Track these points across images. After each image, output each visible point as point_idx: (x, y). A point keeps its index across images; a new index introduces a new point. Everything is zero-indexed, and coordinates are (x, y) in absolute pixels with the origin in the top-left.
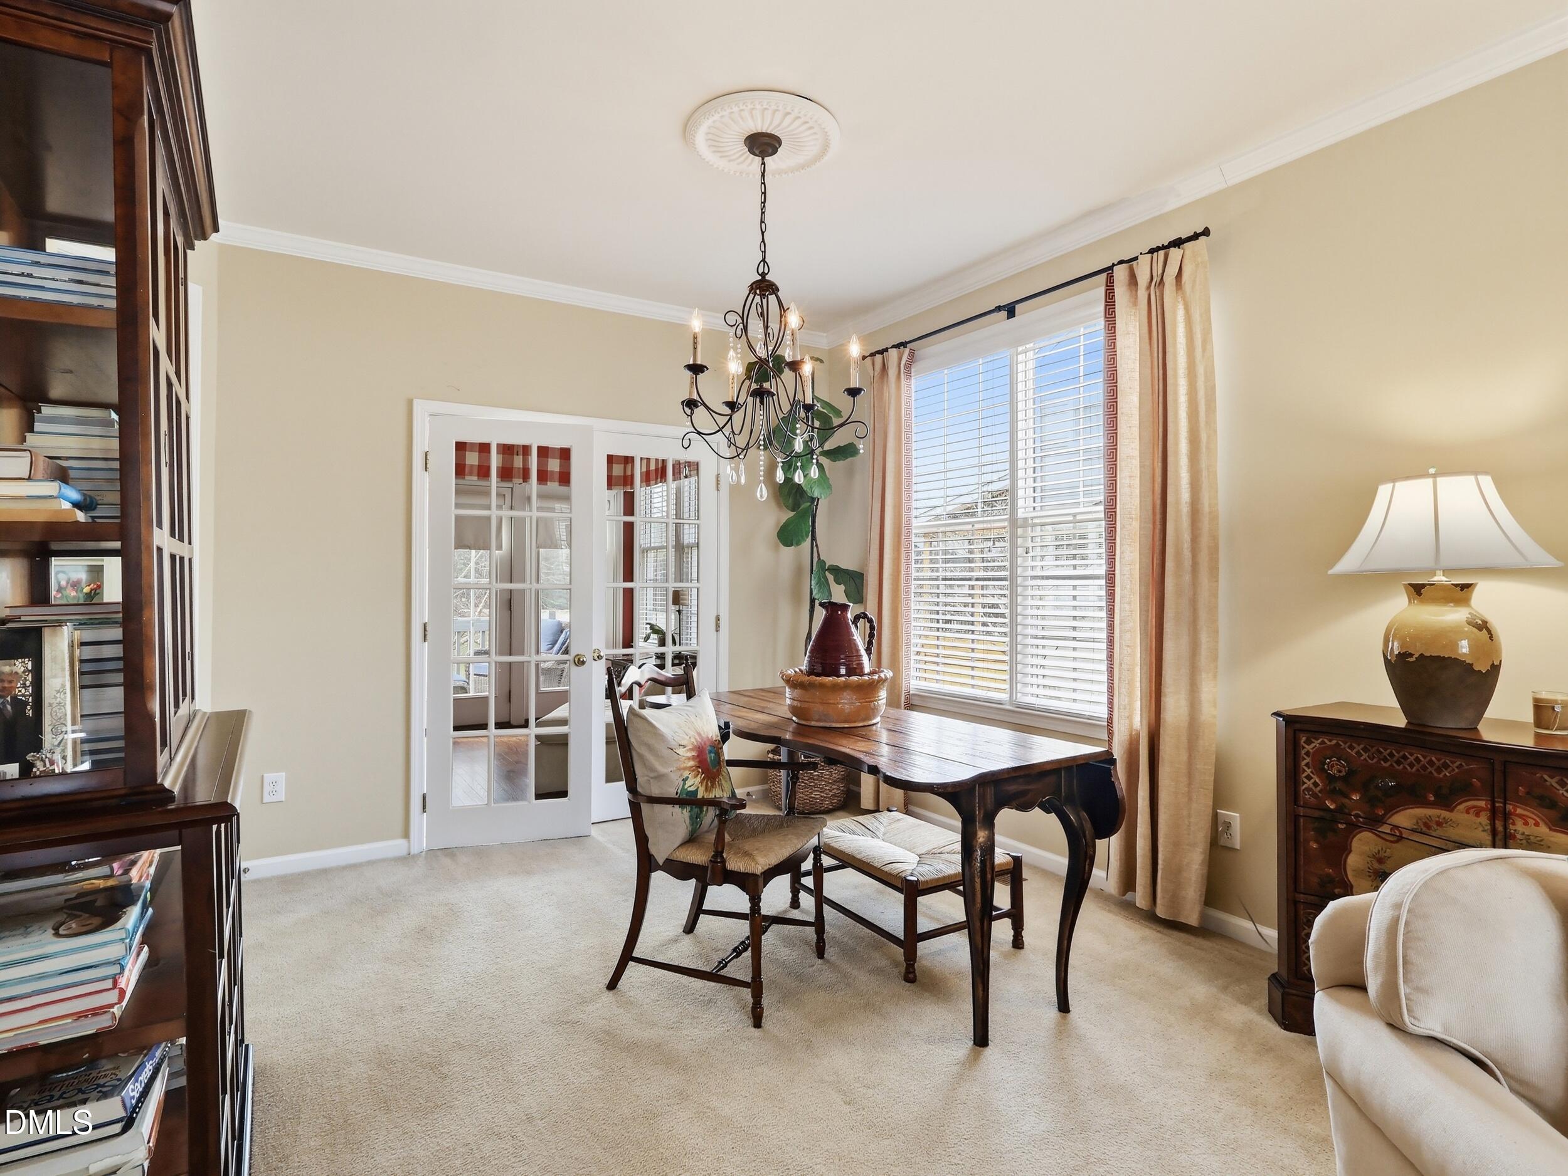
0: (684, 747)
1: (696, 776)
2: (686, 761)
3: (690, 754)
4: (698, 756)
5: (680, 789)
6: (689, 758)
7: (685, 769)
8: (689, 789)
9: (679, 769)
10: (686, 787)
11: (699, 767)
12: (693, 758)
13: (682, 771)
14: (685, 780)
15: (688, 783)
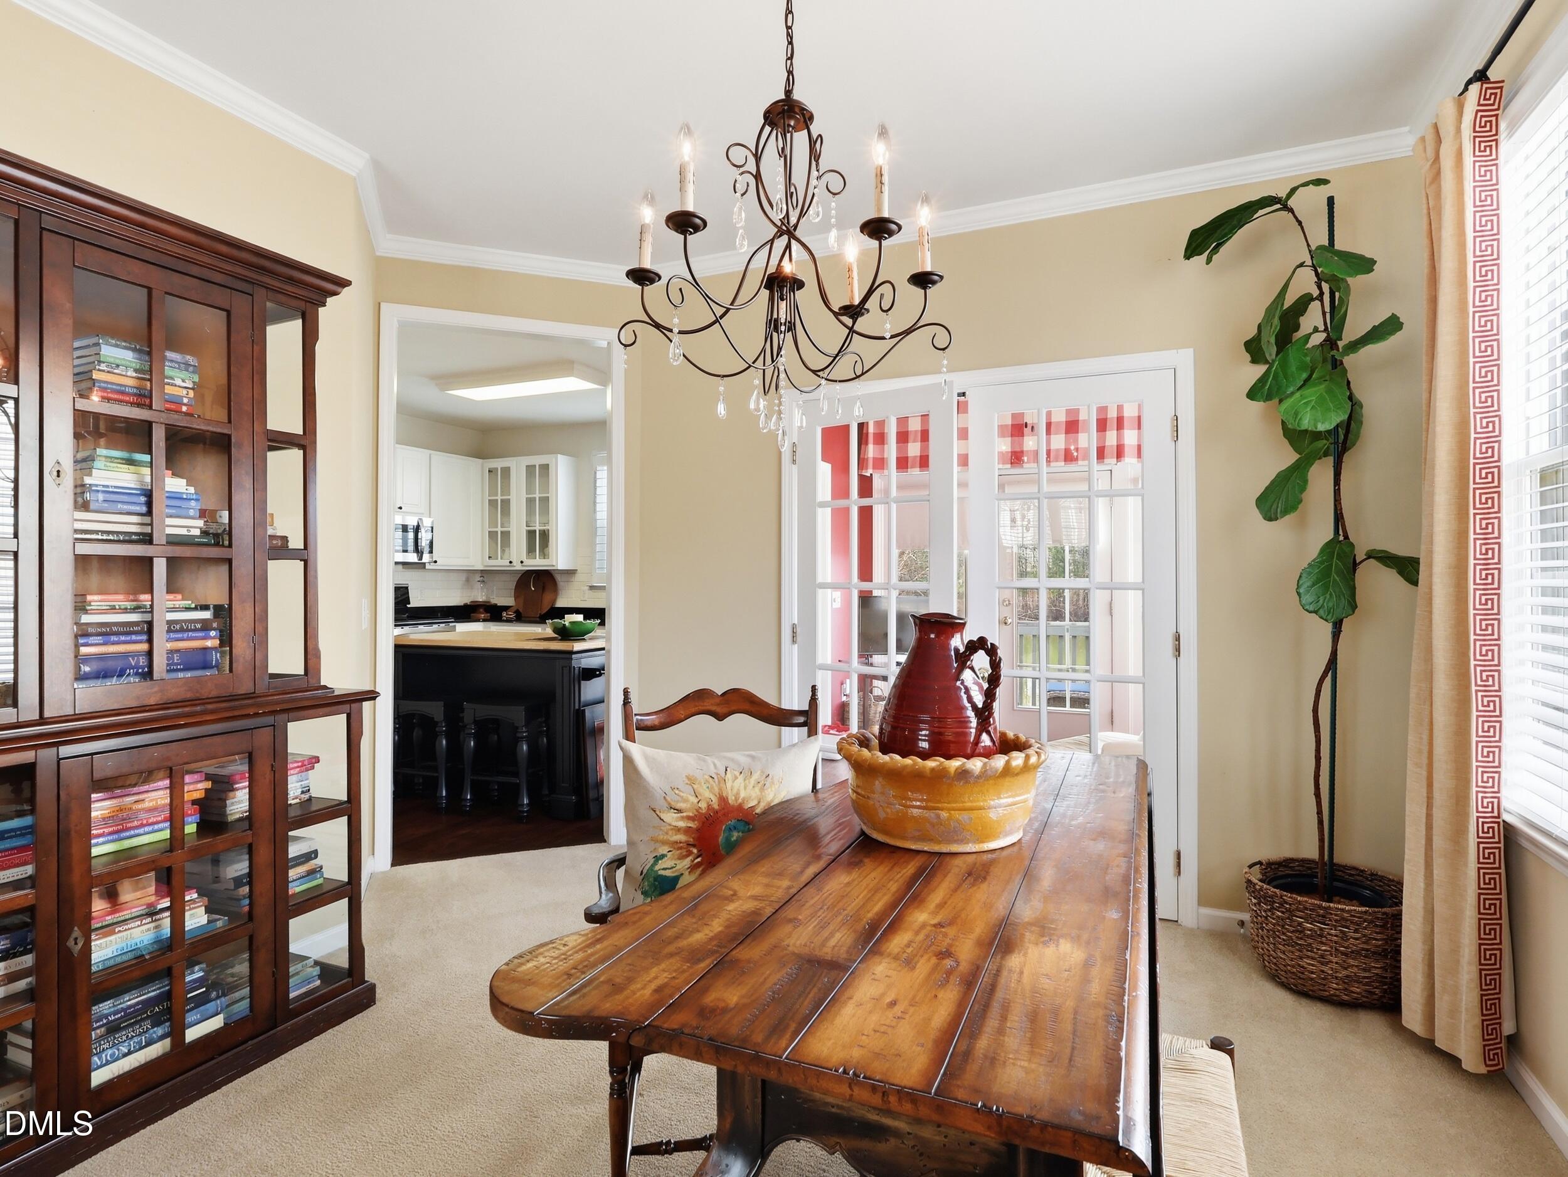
0: (679, 811)
1: (682, 858)
2: (670, 833)
3: (682, 824)
4: (698, 830)
5: (647, 867)
6: (678, 830)
7: (664, 843)
8: (661, 872)
9: (654, 840)
10: (657, 868)
11: (694, 846)
12: (687, 831)
13: (658, 845)
14: (657, 859)
15: (661, 864)
